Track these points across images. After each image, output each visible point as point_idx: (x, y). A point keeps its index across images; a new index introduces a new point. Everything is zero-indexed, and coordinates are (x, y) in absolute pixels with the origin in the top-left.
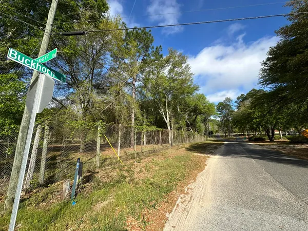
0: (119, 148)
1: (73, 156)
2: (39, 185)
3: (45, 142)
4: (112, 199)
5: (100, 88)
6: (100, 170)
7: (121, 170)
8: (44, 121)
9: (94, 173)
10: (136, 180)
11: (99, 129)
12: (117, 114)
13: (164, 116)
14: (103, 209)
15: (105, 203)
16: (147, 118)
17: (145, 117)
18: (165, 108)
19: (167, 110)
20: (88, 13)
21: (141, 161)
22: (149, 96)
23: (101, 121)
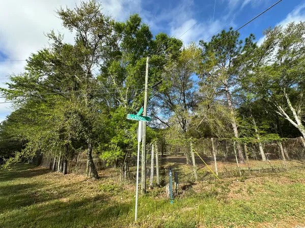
0: (216, 162)
1: (182, 167)
2: (157, 185)
3: (157, 156)
4: (197, 208)
5: (193, 106)
6: (198, 183)
7: (216, 186)
8: (154, 142)
9: (193, 184)
10: (228, 199)
11: (191, 144)
12: (211, 127)
13: (288, 118)
14: (186, 212)
15: (190, 209)
16: (257, 125)
17: (255, 123)
18: (286, 105)
19: (292, 109)
20: (170, 55)
21: (246, 181)
22: (252, 97)
23: (191, 137)
